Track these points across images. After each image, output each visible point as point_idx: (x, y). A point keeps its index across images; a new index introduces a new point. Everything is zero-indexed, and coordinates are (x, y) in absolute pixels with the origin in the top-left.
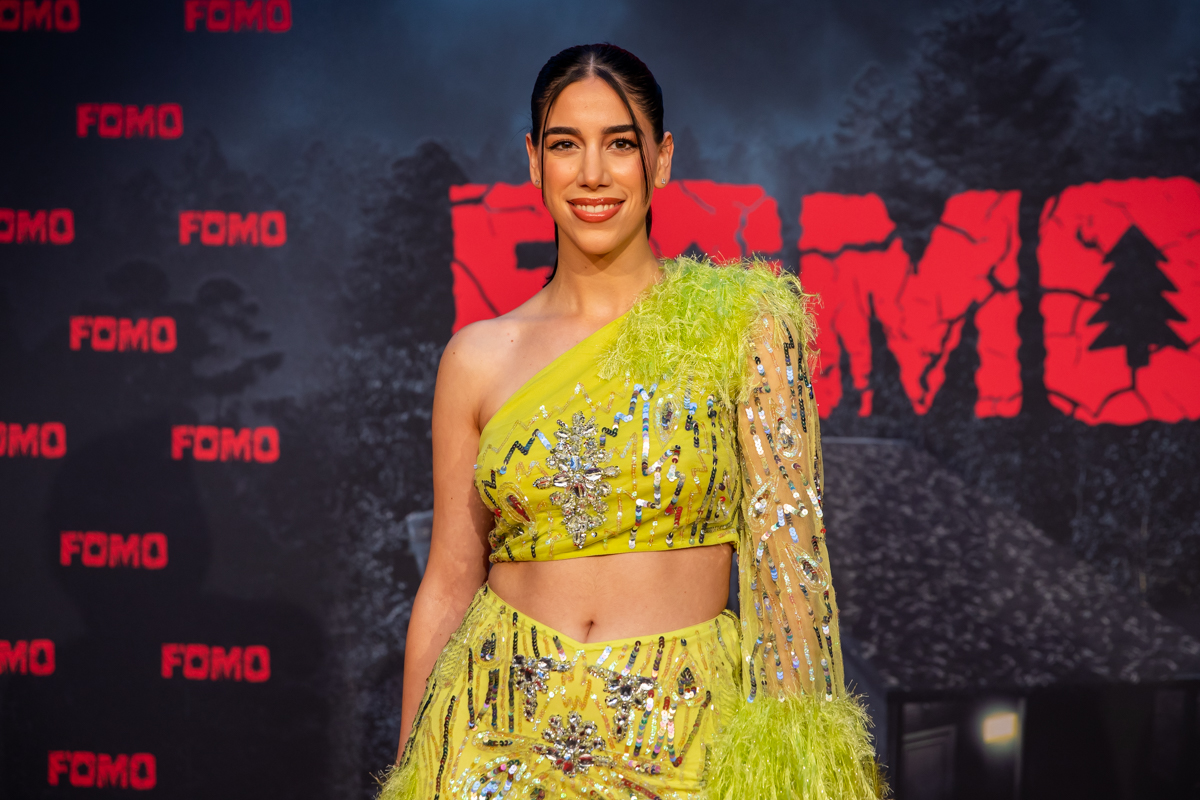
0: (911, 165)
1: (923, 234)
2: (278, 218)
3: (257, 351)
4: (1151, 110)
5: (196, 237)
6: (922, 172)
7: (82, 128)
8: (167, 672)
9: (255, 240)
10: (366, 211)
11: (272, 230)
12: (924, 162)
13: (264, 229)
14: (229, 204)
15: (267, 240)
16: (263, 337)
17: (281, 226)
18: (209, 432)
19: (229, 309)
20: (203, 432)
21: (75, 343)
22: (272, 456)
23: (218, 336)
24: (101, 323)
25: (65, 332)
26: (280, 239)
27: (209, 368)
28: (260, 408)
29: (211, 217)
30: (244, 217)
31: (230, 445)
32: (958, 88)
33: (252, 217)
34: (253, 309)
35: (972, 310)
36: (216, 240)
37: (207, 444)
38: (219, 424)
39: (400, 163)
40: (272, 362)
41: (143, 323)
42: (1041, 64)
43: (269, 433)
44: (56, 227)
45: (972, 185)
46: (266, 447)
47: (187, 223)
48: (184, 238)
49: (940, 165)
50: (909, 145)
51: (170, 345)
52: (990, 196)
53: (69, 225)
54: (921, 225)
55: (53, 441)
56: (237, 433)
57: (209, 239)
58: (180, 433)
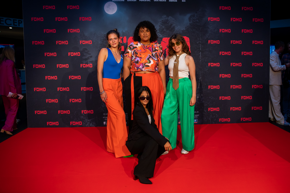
0: (159, 35)
1: (160, 42)
2: (91, 41)
3: (89, 56)
4: (182, 30)
5: (82, 43)
6: (160, 36)
7: (68, 32)
8: (82, 90)
9: (88, 44)
10: (101, 40)
11: (90, 42)
12: (160, 35)
13: (89, 42)
14: (85, 40)
15: (90, 43)
16: (90, 54)
17: (91, 42)
18: (85, 64)
19: (86, 51)
20: (84, 65)
21: (69, 55)
22: (92, 67)
23: (85, 54)
24: (72, 53)
25: (68, 54)
26: (91, 43)
27: (84, 58)
28: (90, 62)
29: (83, 41)
30: (87, 41)
31: (87, 66)
32: (163, 27)
33: (88, 41)
34: (89, 51)
35: (165, 50)
36: (84, 44)
37: (84, 66)
38: (86, 64)
39: (104, 35)
40: (91, 57)
41: (76, 53)
42: (171, 25)
43: (91, 64)
44: (66, 43)
45: (165, 37)
46: (91, 66)
47: (81, 42)
48: (81, 44)
49: (162, 35)
50: (159, 33)
51: (80, 55)
52: (167, 38)
53: (67, 42)
54: (160, 41)
55: (67, 66)
56: (88, 65)
57: (83, 43)
58: (81, 65)
